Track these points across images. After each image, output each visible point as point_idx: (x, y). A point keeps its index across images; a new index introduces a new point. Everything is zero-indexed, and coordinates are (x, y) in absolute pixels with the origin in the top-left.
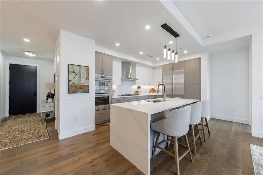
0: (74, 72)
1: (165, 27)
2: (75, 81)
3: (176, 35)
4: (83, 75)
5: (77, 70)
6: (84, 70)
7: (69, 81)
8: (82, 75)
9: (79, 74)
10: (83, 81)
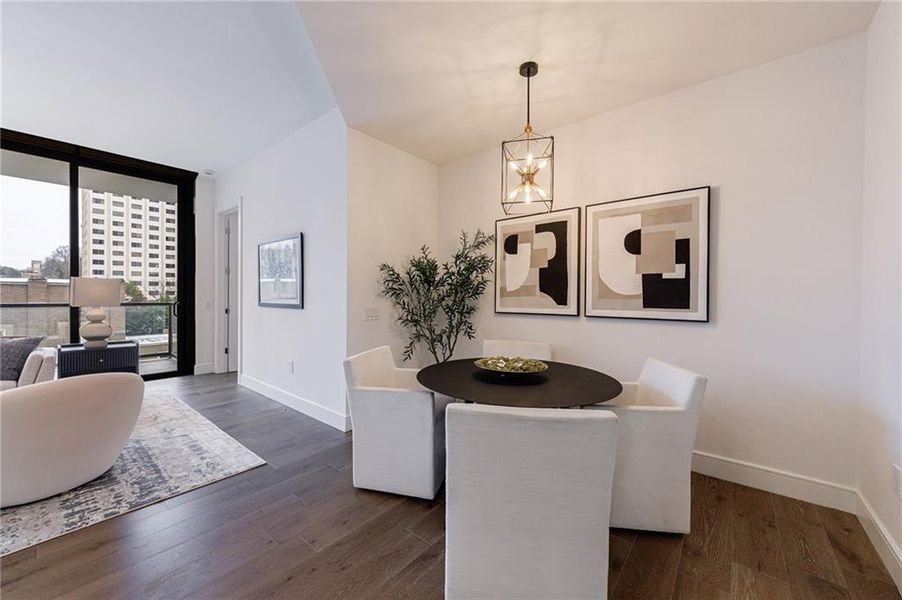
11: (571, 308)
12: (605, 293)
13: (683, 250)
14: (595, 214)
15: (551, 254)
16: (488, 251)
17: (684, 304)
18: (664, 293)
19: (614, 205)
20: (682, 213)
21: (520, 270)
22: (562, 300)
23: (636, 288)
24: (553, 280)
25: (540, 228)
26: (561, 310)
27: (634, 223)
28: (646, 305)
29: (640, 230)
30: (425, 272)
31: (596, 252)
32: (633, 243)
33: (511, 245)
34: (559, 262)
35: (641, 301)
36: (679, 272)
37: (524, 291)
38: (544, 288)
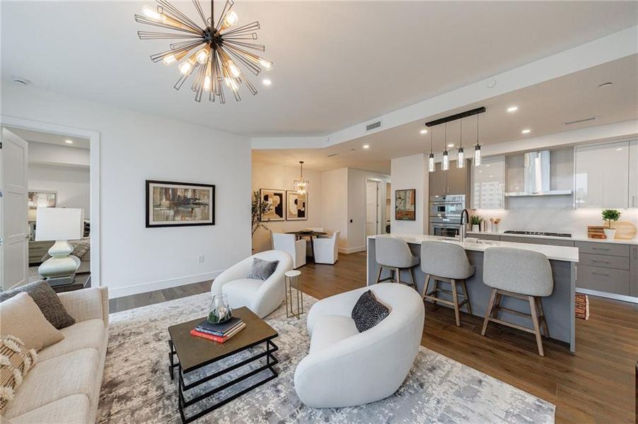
0: (400, 198)
1: (429, 124)
2: (401, 207)
3: (482, 110)
4: (409, 200)
5: (402, 194)
6: (409, 194)
7: (396, 207)
8: (407, 200)
9: (405, 199)
10: (409, 207)
11: (284, 218)
12: (291, 214)
14: (288, 193)
15: (279, 203)
18: (301, 214)
19: (292, 192)
22: (281, 216)
23: (297, 213)
24: (279, 210)
25: (275, 194)
26: (281, 219)
28: (298, 217)
29: (297, 199)
31: (289, 203)
32: (296, 202)
33: (266, 198)
34: (281, 204)
36: (303, 209)
37: (271, 214)
38: (277, 213)
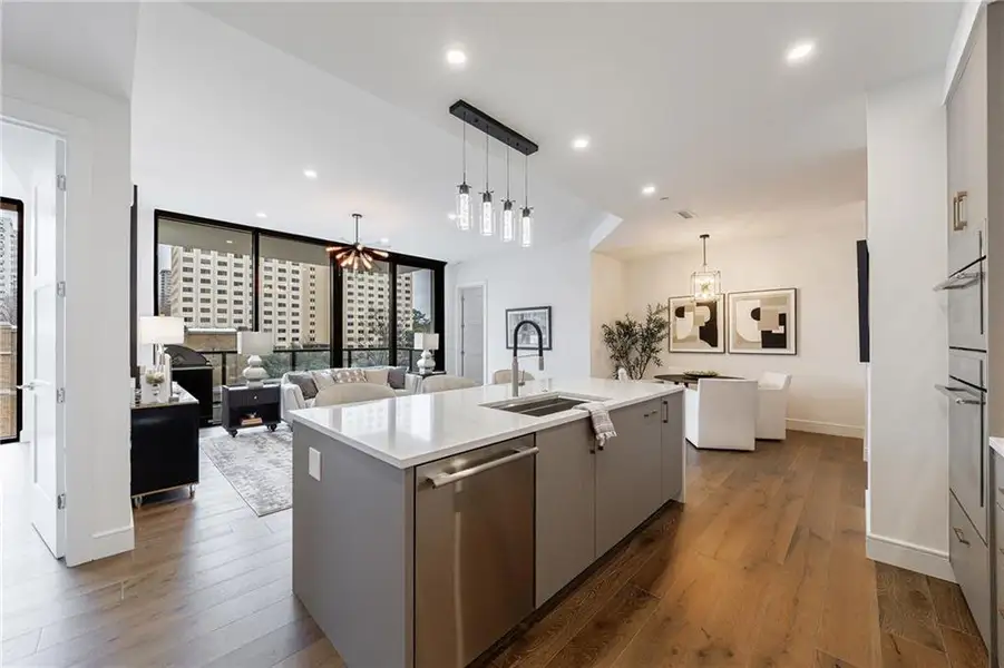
11: (720, 348)
12: (740, 341)
13: (782, 319)
14: (733, 299)
15: (707, 318)
16: (664, 316)
17: (784, 346)
18: (773, 341)
19: (745, 295)
20: (783, 300)
21: (687, 327)
22: (714, 343)
23: (758, 338)
24: (709, 333)
25: (699, 304)
26: (714, 350)
27: (757, 304)
28: (763, 347)
29: (759, 309)
30: (626, 330)
31: (735, 318)
32: (756, 314)
33: (680, 312)
34: (712, 323)
35: (760, 345)
36: (781, 330)
37: (689, 339)
38: (703, 336)
